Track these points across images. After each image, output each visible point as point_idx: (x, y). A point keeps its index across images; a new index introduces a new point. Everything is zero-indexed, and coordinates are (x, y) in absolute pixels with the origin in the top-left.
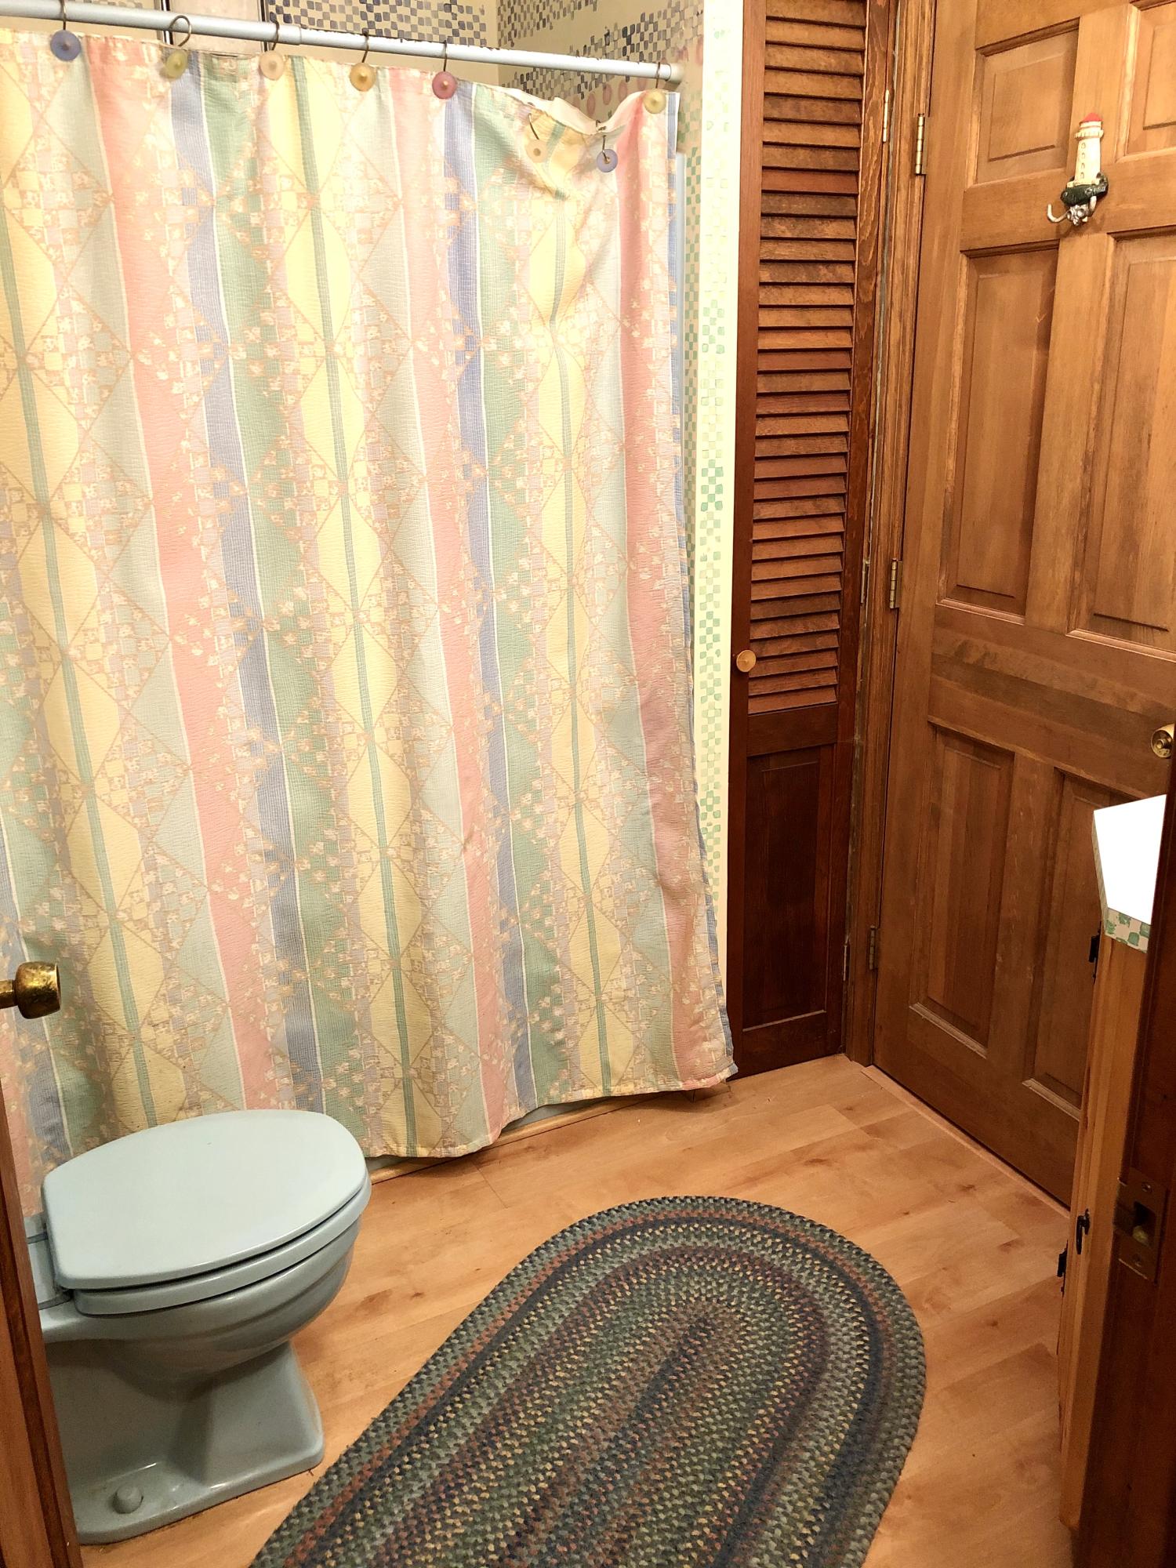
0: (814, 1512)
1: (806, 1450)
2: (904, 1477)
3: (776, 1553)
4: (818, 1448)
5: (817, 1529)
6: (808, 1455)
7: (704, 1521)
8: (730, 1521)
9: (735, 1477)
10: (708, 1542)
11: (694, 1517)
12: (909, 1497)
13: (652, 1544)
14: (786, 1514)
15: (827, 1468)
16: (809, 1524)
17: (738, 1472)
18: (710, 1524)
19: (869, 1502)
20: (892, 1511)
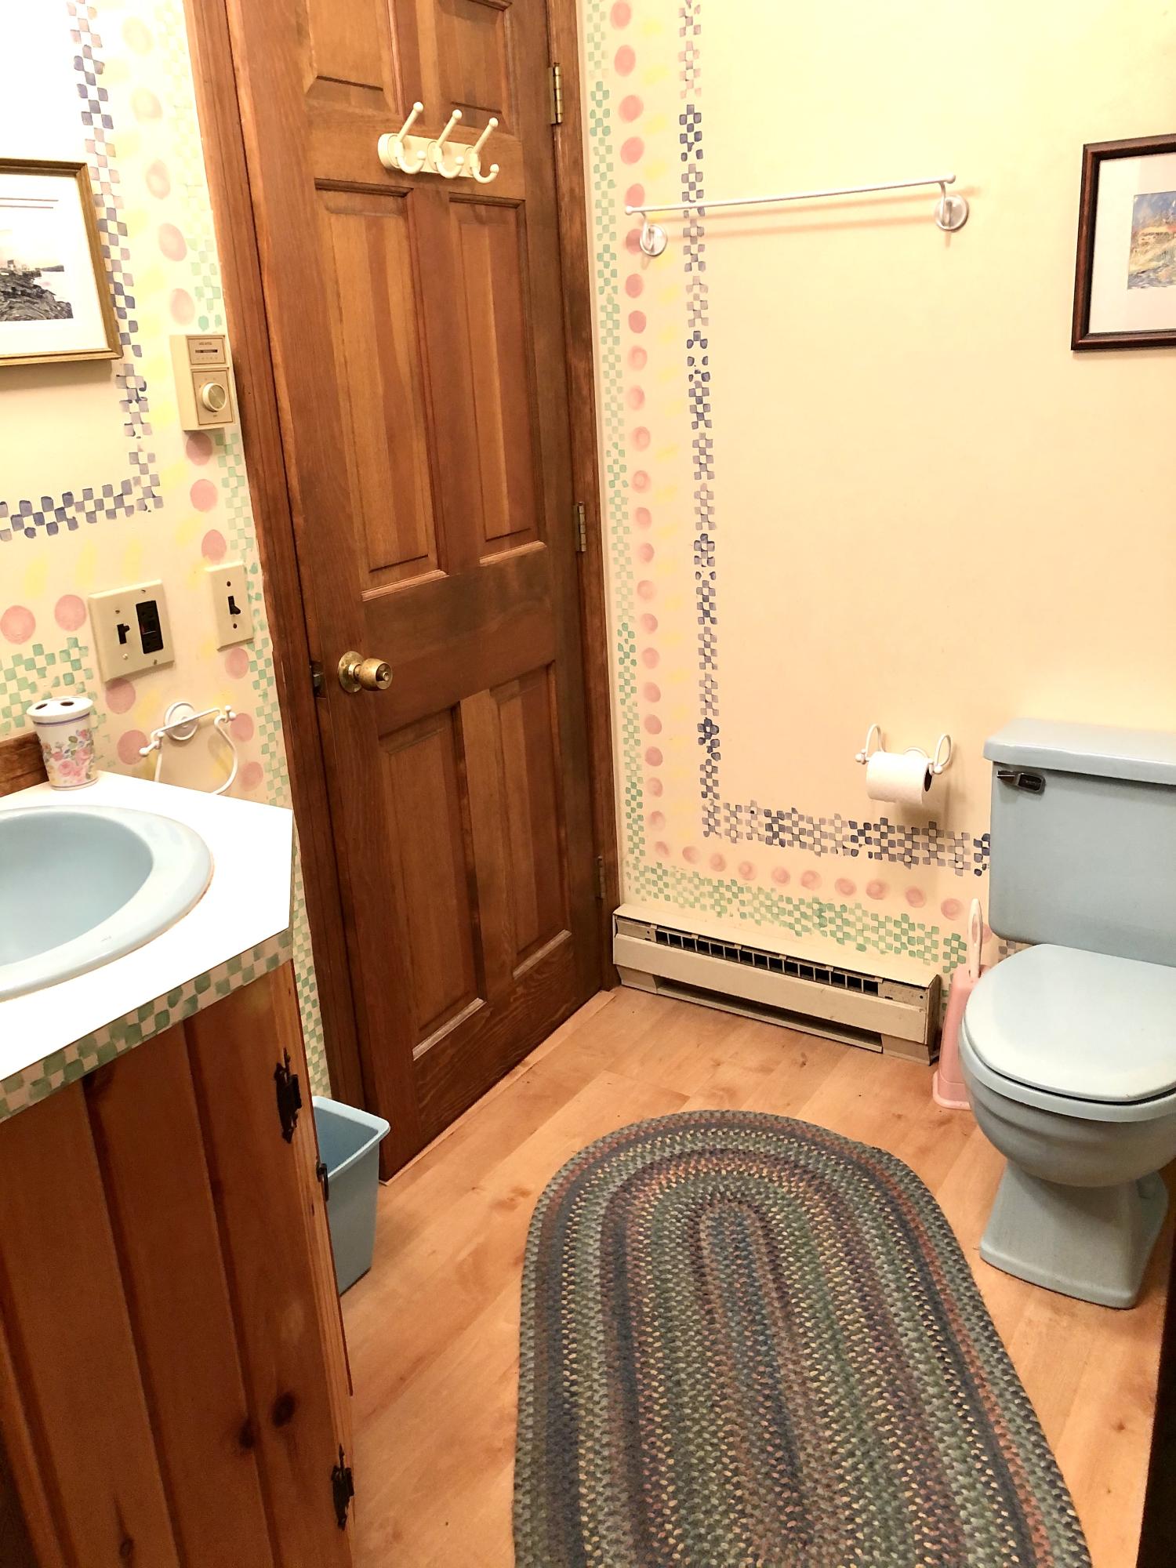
0: (573, 1394)
1: (608, 1445)
2: (510, 1468)
3: (588, 1351)
4: (597, 1453)
5: (566, 1384)
6: (604, 1441)
7: (657, 1345)
8: (638, 1355)
9: (655, 1390)
10: (644, 1333)
11: (666, 1343)
12: (500, 1450)
13: (683, 1312)
14: (595, 1380)
15: (582, 1438)
16: (574, 1383)
17: (656, 1395)
18: (651, 1345)
19: (531, 1427)
20: (510, 1430)
